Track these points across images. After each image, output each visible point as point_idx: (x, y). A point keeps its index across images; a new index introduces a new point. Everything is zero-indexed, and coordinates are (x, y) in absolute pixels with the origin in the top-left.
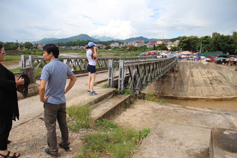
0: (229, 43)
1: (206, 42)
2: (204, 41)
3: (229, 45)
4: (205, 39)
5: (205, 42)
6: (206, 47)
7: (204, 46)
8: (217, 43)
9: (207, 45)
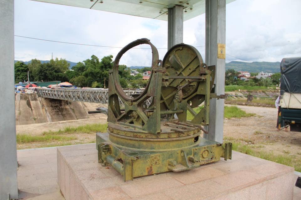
0: (56, 71)
1: (24, 70)
2: (21, 68)
3: (56, 74)
4: (22, 66)
5: (22, 70)
6: (24, 75)
7: (21, 74)
8: (43, 71)
9: (25, 73)
